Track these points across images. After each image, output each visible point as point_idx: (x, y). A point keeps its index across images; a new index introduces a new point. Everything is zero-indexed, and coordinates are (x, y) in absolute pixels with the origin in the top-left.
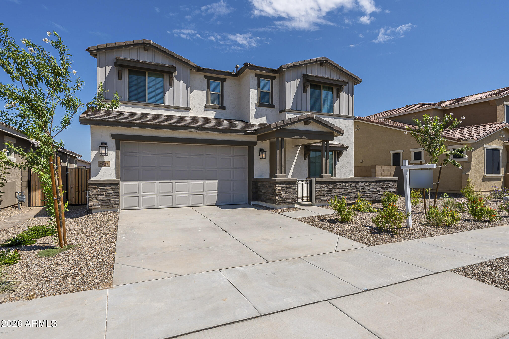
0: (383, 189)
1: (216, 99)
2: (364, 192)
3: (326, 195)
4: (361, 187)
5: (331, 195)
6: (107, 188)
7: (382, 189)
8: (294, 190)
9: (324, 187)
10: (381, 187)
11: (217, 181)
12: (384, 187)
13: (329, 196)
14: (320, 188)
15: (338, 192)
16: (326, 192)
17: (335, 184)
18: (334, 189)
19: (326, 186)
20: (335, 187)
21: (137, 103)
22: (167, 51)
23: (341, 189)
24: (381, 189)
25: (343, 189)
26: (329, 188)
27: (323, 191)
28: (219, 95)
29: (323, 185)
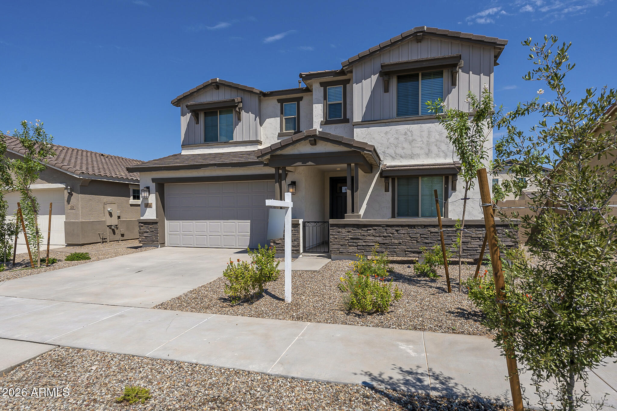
0: (478, 240)
1: (292, 125)
2: (426, 243)
3: (349, 245)
4: (420, 234)
5: (358, 245)
6: (150, 226)
7: (473, 239)
8: (296, 235)
9: (344, 233)
10: (471, 237)
11: (250, 221)
12: (479, 237)
13: (354, 246)
14: (338, 234)
15: (372, 241)
16: (348, 240)
17: (366, 229)
18: (364, 235)
19: (348, 232)
20: (365, 234)
21: (210, 144)
22: (231, 84)
23: (378, 236)
24: (473, 241)
25: (381, 236)
26: (354, 234)
27: (344, 238)
28: (295, 118)
29: (343, 230)
